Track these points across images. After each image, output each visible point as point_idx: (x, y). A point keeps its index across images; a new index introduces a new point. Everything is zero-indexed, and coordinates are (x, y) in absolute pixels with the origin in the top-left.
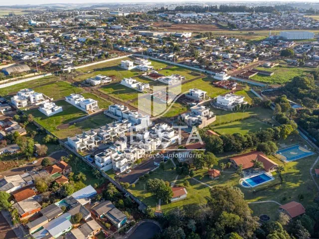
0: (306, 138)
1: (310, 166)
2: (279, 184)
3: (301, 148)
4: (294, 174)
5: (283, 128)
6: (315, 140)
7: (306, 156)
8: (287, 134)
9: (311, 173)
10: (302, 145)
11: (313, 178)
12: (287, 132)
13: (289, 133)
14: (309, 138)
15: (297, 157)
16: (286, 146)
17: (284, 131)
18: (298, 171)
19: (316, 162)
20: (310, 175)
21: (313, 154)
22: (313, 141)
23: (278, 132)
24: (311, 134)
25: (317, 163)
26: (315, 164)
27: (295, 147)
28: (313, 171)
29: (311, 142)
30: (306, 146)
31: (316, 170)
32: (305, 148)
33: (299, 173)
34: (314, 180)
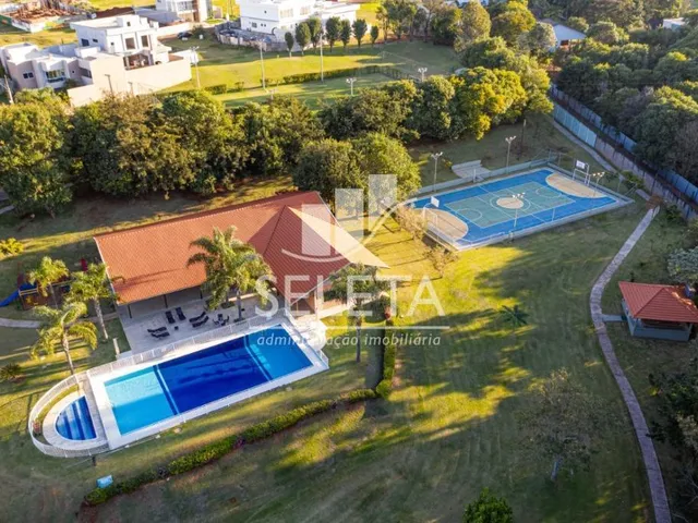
0: (589, 136)
1: (593, 269)
2: (352, 404)
3: (558, 181)
4: (476, 325)
5: (470, 80)
6: (630, 143)
7: (580, 215)
8: (487, 110)
9: (596, 312)
10: (566, 166)
11: (606, 345)
12: (491, 102)
13: (503, 106)
14: (603, 137)
15: (524, 222)
16: (486, 172)
17: (475, 95)
18: (510, 303)
19: (631, 243)
20: (590, 323)
21: (618, 202)
22: (620, 148)
23: (441, 96)
24: (611, 120)
25: (635, 249)
26: (624, 253)
27: (526, 179)
28: (612, 298)
29: (609, 150)
30: (581, 164)
31: (625, 287)
32: (580, 178)
33: (518, 317)
34: (610, 357)
